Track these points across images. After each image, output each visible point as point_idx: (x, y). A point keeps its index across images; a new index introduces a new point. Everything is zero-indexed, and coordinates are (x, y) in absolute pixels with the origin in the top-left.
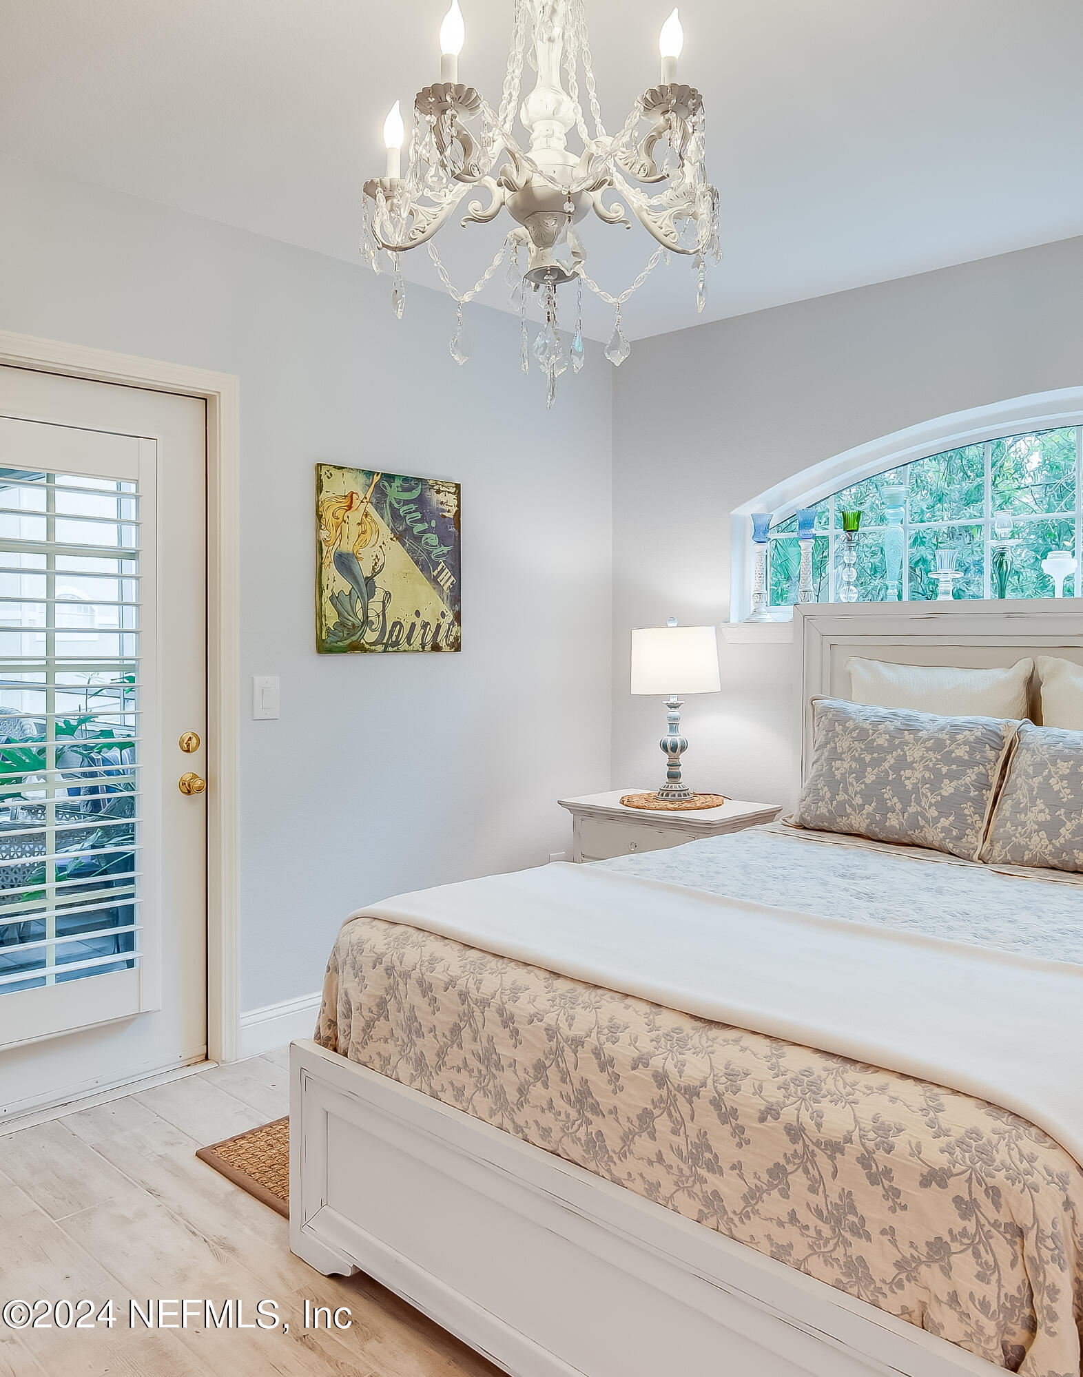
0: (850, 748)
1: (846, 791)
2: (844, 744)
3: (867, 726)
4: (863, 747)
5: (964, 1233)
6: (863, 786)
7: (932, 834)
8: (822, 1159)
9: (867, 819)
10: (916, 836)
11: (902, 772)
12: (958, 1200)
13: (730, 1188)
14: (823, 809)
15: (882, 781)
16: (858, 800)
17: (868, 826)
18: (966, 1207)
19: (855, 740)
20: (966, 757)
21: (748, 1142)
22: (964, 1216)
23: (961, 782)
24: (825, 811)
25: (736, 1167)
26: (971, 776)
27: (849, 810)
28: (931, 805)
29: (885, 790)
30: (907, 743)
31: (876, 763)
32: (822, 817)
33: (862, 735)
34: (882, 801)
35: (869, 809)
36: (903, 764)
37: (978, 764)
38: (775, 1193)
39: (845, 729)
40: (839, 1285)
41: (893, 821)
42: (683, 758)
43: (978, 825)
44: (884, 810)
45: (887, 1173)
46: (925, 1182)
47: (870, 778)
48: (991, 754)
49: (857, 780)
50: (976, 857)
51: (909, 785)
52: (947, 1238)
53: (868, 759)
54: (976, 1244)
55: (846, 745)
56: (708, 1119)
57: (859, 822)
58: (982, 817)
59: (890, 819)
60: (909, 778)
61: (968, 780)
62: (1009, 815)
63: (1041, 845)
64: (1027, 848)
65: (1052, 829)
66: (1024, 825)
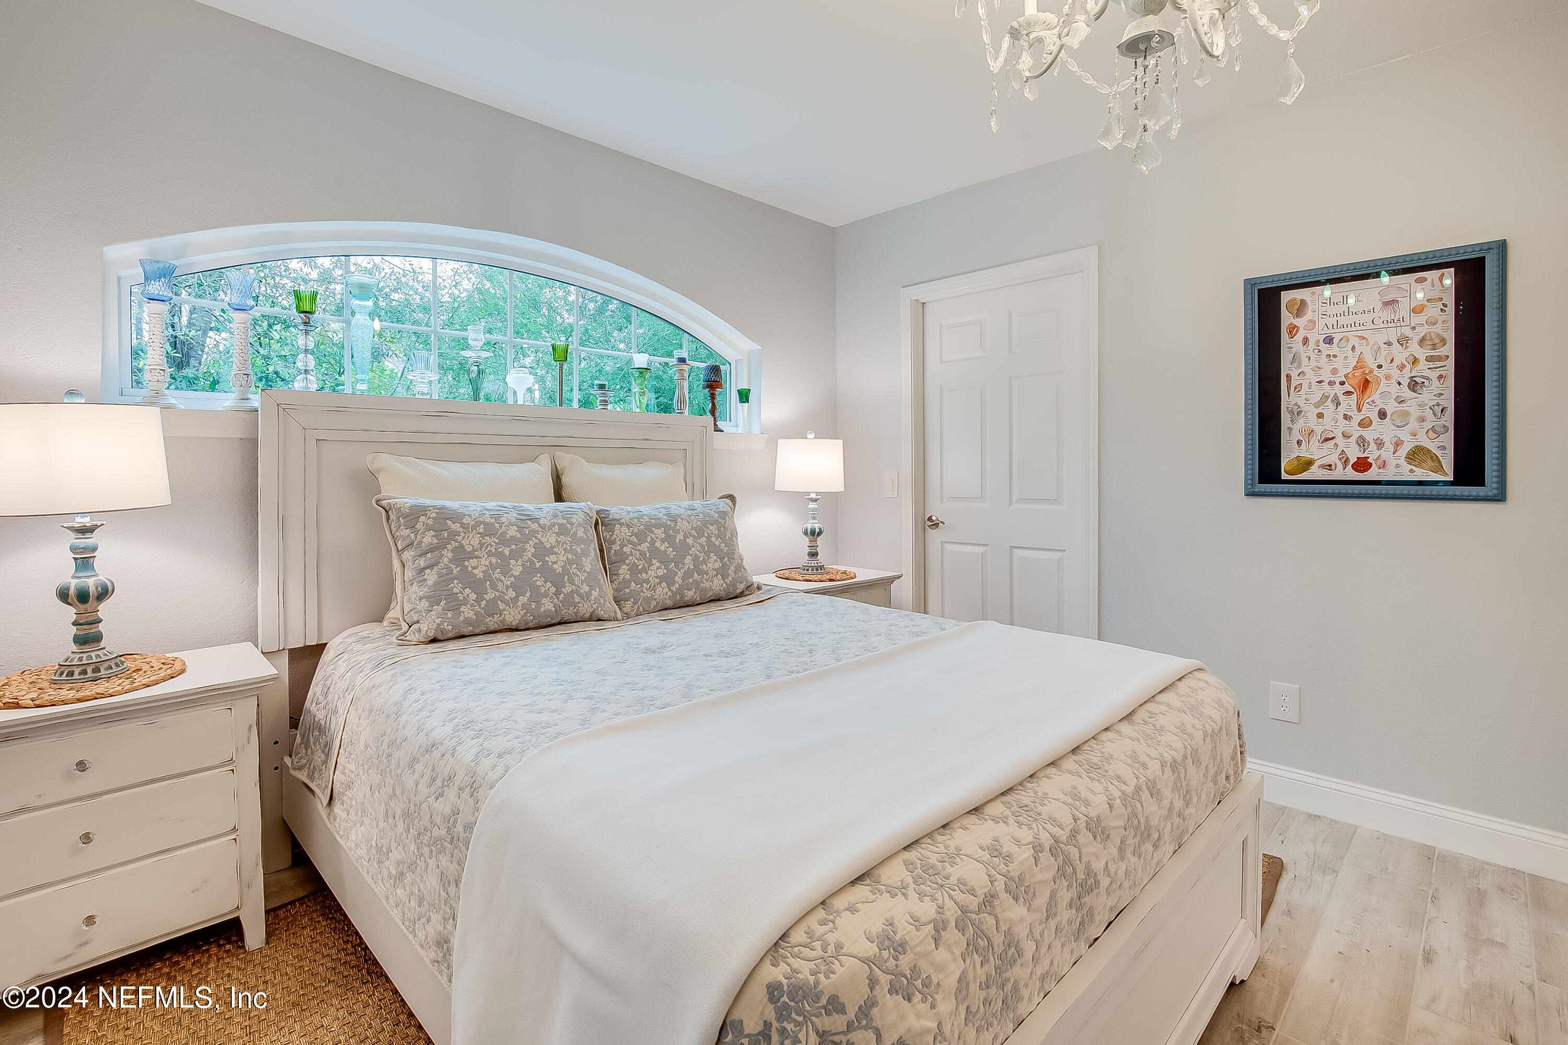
0: (481, 545)
1: (494, 587)
2: (471, 541)
3: (488, 520)
4: (497, 541)
6: (512, 579)
7: (585, 609)
9: (522, 610)
10: (568, 613)
11: (547, 558)
14: (468, 613)
15: (529, 570)
16: (511, 594)
17: (522, 616)
19: (483, 535)
24: (471, 615)
27: (502, 606)
28: (582, 582)
29: (536, 578)
30: (537, 532)
31: (517, 554)
32: (467, 622)
33: (489, 531)
34: (535, 589)
35: (523, 599)
36: (542, 552)
39: (465, 526)
41: (548, 605)
42: (104, 609)
44: (537, 596)
47: (517, 570)
49: (504, 573)
50: (620, 616)
51: (558, 568)
53: (507, 552)
55: (476, 541)
57: (512, 616)
59: (544, 604)
60: (555, 563)
62: (628, 577)
63: (662, 593)
64: (652, 598)
65: (668, 579)
66: (647, 581)
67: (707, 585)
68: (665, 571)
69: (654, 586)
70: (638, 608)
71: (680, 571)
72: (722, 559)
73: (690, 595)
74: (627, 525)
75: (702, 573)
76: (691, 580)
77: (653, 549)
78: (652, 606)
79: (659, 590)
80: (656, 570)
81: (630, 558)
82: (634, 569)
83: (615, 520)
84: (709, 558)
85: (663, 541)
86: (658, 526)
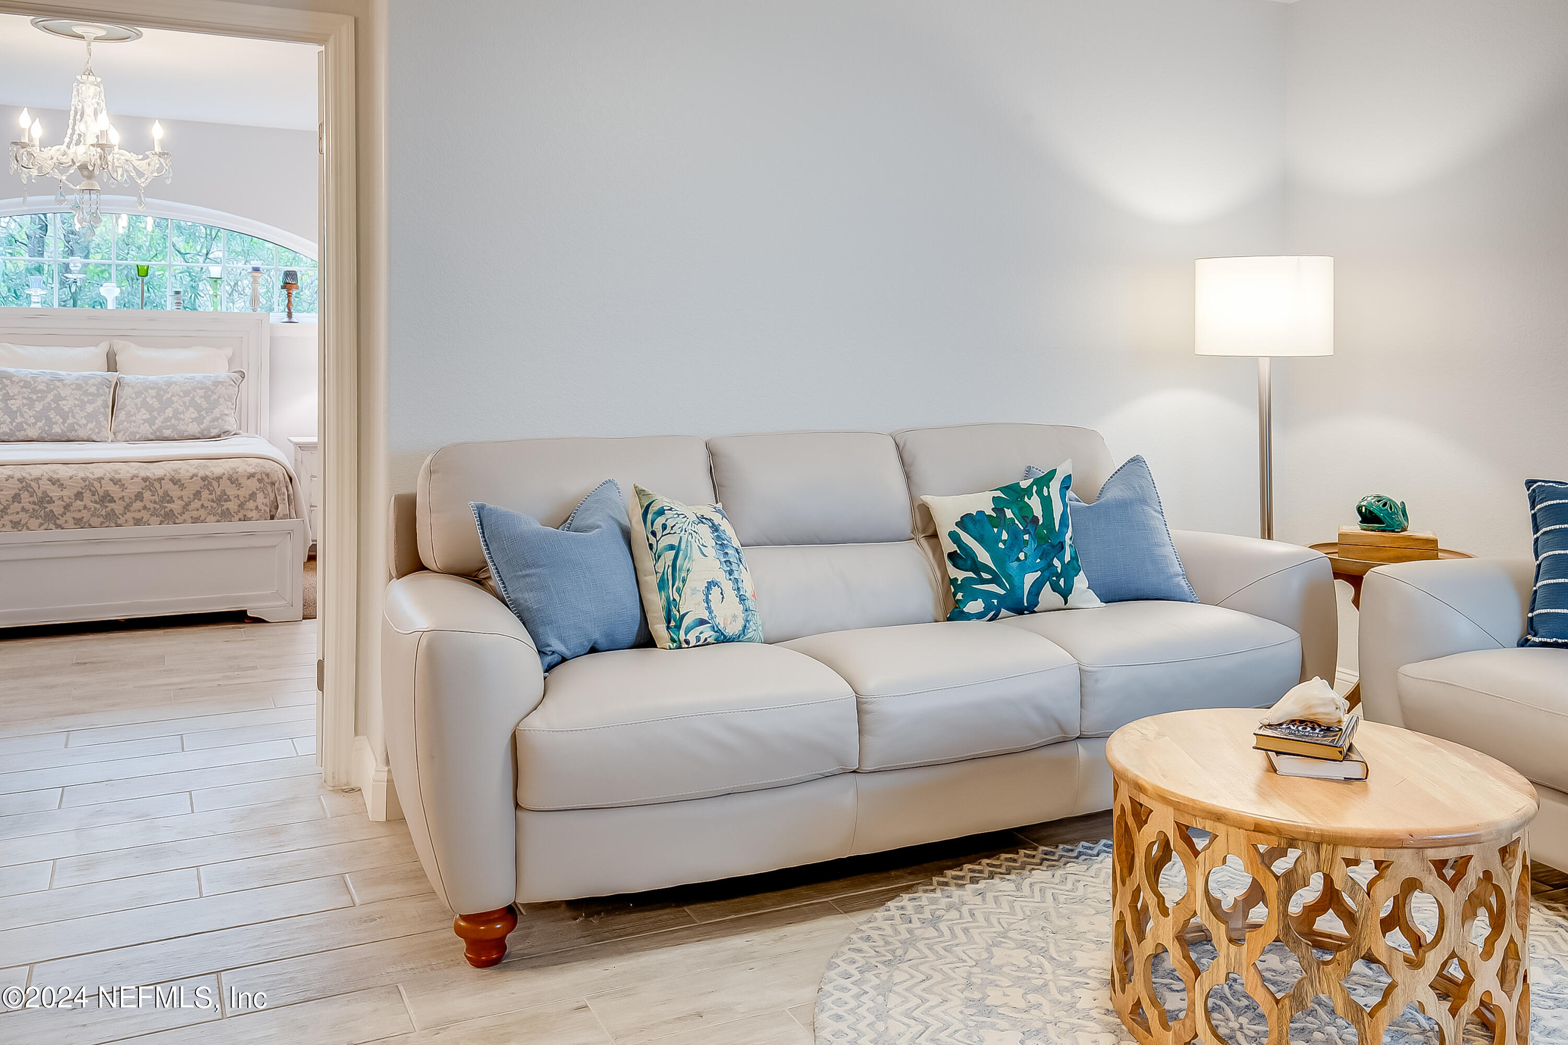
0: (20, 392)
1: (21, 416)
2: (14, 390)
3: (29, 379)
4: (30, 391)
5: (260, 488)
6: (35, 412)
7: (84, 433)
8: (215, 483)
9: (40, 430)
10: (72, 435)
11: (60, 403)
12: (258, 480)
13: (176, 506)
14: (6, 428)
15: (47, 408)
16: (33, 420)
17: (40, 434)
18: (260, 481)
19: (22, 387)
20: (96, 392)
21: (185, 488)
22: (260, 483)
23: (95, 405)
25: (181, 498)
26: (99, 402)
27: (26, 426)
28: (82, 416)
29: (50, 413)
30: (59, 387)
31: (41, 399)
33: (27, 385)
34: (49, 419)
35: (39, 424)
36: (59, 398)
37: (102, 395)
38: (196, 500)
39: (13, 382)
40: (218, 521)
41: (57, 428)
43: (106, 426)
44: (51, 423)
45: (237, 480)
46: (249, 478)
47: (39, 408)
48: (107, 390)
49: (29, 409)
50: (110, 440)
51: (67, 408)
52: (255, 490)
53: (35, 397)
54: (262, 490)
55: (17, 390)
56: (168, 485)
57: (33, 433)
58: (108, 422)
59: (54, 427)
60: (66, 405)
61: (99, 404)
62: (124, 418)
63: (145, 430)
64: (137, 432)
65: (151, 422)
66: (135, 422)
67: (183, 428)
68: (149, 416)
69: (139, 425)
70: (126, 438)
71: (160, 416)
72: (199, 412)
73: (167, 433)
74: (133, 386)
75: (180, 419)
76: (169, 424)
77: (144, 401)
78: (137, 437)
79: (142, 426)
80: (143, 414)
81: (128, 407)
82: (129, 415)
83: (126, 383)
84: (188, 410)
85: (153, 397)
86: (152, 388)
